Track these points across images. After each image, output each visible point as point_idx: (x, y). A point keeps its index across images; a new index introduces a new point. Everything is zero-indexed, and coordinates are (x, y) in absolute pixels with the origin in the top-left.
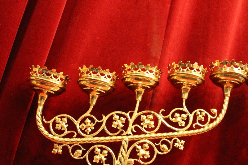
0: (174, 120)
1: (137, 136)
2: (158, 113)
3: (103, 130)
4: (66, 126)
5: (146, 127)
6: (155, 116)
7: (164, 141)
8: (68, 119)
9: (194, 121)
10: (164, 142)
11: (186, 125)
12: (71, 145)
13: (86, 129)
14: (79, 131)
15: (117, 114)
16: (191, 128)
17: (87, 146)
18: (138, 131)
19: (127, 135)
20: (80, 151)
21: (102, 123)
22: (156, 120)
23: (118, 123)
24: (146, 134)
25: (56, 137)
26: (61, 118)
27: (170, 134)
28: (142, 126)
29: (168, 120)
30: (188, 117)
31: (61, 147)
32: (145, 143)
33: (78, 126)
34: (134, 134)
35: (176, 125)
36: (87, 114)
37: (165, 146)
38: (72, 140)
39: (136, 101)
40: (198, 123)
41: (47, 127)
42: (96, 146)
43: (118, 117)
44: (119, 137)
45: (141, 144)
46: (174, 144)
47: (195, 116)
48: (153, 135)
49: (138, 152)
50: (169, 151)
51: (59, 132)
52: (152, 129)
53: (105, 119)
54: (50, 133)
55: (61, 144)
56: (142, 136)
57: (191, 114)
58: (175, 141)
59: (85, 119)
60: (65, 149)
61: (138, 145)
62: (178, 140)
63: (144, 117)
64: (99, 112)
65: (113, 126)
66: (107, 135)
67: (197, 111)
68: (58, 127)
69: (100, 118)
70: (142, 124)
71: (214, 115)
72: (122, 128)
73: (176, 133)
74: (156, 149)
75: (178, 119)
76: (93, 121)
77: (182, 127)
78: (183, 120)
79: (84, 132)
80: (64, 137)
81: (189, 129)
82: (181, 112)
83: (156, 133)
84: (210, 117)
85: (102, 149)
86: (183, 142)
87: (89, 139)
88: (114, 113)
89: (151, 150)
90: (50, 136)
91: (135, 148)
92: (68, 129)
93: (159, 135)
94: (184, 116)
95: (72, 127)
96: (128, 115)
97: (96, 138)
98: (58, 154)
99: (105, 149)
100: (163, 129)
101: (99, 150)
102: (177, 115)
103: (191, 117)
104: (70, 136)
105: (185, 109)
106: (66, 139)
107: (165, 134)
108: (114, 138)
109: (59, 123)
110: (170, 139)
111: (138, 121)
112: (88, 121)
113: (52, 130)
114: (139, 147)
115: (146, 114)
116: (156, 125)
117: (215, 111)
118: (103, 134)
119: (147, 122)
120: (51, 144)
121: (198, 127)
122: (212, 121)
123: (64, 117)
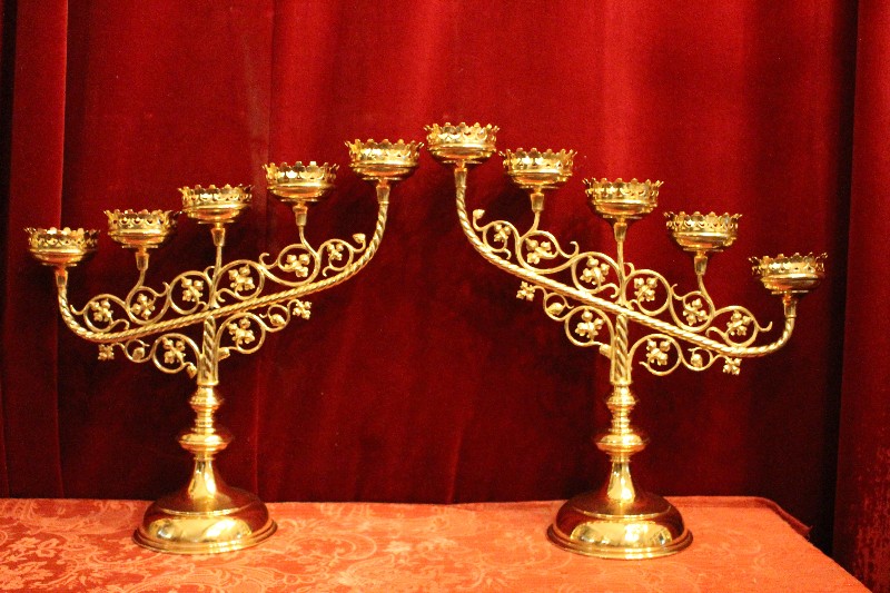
0: (285, 268)
1: (226, 309)
2: (258, 261)
3: (170, 308)
4: (109, 314)
5: (241, 289)
6: (252, 268)
7: (274, 308)
8: (111, 301)
9: (325, 262)
10: (276, 311)
11: (310, 273)
12: (124, 343)
13: (142, 311)
14: (132, 317)
15: (188, 277)
16: (320, 277)
17: (150, 338)
18: (230, 300)
19: (211, 309)
20: (142, 350)
21: (165, 297)
22: (254, 274)
23: (193, 291)
24: (241, 301)
25: (100, 335)
26: (100, 301)
27: (283, 294)
28: (233, 290)
29: (276, 271)
30: (312, 259)
31: (110, 348)
32: (242, 318)
33: (129, 310)
34: (222, 305)
35: (292, 276)
36: (139, 286)
37: (279, 318)
38: (123, 334)
39: (215, 249)
40: (331, 267)
41: (80, 320)
42: (164, 338)
43: (189, 282)
44: (198, 316)
45: (237, 321)
46: (292, 310)
47: (326, 253)
48: (254, 301)
49: (234, 335)
50: (286, 323)
51: (101, 325)
52: (253, 291)
53: (169, 288)
54: (89, 330)
55: (109, 344)
56: (236, 306)
57: (316, 251)
58: (293, 306)
59: (136, 295)
60: (117, 350)
61: (232, 323)
62: (299, 303)
63: (234, 274)
64: (155, 280)
65: (184, 298)
66: (178, 315)
67: (329, 244)
68: (98, 317)
69: (161, 289)
70: (232, 285)
71: (358, 246)
72: (201, 299)
73: (292, 292)
74: (263, 325)
75: (295, 264)
76: (150, 296)
77: (303, 279)
78: (303, 265)
79: (139, 317)
80: (112, 331)
81: (316, 280)
82: (298, 252)
83: (259, 296)
84: (352, 249)
85: (175, 340)
86: (308, 304)
87: (150, 327)
88: (182, 276)
89: (255, 327)
90: (89, 335)
91: (227, 330)
92: (115, 318)
93: (264, 299)
94: (305, 258)
95: (118, 312)
96: (205, 274)
98: (108, 360)
99: (180, 340)
100: (270, 288)
101: (170, 343)
102: (292, 258)
103: (318, 256)
104: (120, 328)
105: (305, 244)
106: (116, 335)
107: (273, 297)
108: (190, 318)
109: (97, 311)
110: (285, 304)
111: (225, 281)
112: (143, 298)
113: (89, 323)
114: (234, 326)
115: (237, 268)
116: (256, 282)
117: (360, 237)
118: (171, 314)
119: (240, 280)
120: (94, 346)
121: (331, 274)
122: (357, 257)
123: (104, 299)
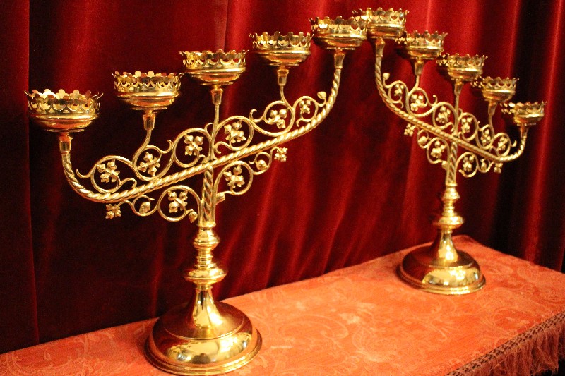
0: (269, 122)
1: (224, 159)
2: (247, 116)
3: (174, 163)
4: (116, 174)
5: (234, 141)
6: (244, 123)
7: (262, 155)
8: (117, 162)
9: (298, 116)
10: (262, 157)
11: (287, 124)
12: (131, 200)
13: (148, 168)
14: (140, 176)
15: (189, 134)
16: (295, 127)
17: (155, 194)
18: (226, 151)
19: (210, 161)
20: (148, 204)
21: (170, 153)
22: (245, 128)
23: (193, 147)
24: (234, 152)
25: (107, 196)
26: (105, 163)
27: (268, 143)
28: (228, 142)
29: (262, 124)
30: (289, 113)
31: (118, 206)
32: (236, 166)
33: (136, 169)
34: (218, 156)
35: (274, 128)
36: (146, 146)
37: (262, 162)
38: (132, 192)
39: (214, 107)
40: (302, 119)
41: (87, 184)
42: (169, 190)
43: (191, 138)
44: (200, 168)
45: (232, 169)
46: (274, 156)
47: (298, 108)
48: (244, 151)
49: (229, 181)
50: (268, 167)
51: (109, 186)
52: (243, 143)
53: (173, 145)
54: (96, 191)
55: (117, 203)
56: (231, 156)
57: (292, 106)
58: (275, 152)
59: (143, 154)
60: (125, 208)
61: (227, 171)
62: (279, 149)
63: (228, 127)
64: (160, 139)
65: (186, 153)
66: (181, 169)
67: (300, 100)
68: (105, 177)
69: (165, 147)
70: (227, 138)
71: (321, 101)
72: (201, 153)
73: (275, 141)
74: (251, 170)
75: (277, 119)
76: (155, 154)
77: (282, 130)
78: (281, 118)
79: (146, 174)
80: (120, 191)
81: (292, 130)
82: (278, 108)
83: (249, 146)
84: (318, 105)
85: (178, 192)
86: (285, 150)
87: (156, 182)
88: (185, 133)
89: (245, 173)
90: (98, 196)
91: (224, 177)
92: (122, 177)
93: (254, 148)
94: (283, 112)
95: (124, 171)
96: (205, 130)
97: (168, 179)
98: (116, 218)
99: (183, 191)
100: (259, 138)
101: (174, 194)
102: (274, 112)
103: (293, 110)
104: (128, 186)
105: (283, 102)
106: (125, 194)
107: (261, 145)
108: (191, 170)
109: (104, 173)
110: (268, 151)
111: (222, 135)
112: (149, 156)
113: (97, 187)
114: (229, 174)
115: (231, 123)
116: (246, 135)
117: (322, 94)
118: (176, 169)
119: (234, 134)
120: (102, 207)
121: (302, 124)
122: (320, 110)
123: (110, 161)
